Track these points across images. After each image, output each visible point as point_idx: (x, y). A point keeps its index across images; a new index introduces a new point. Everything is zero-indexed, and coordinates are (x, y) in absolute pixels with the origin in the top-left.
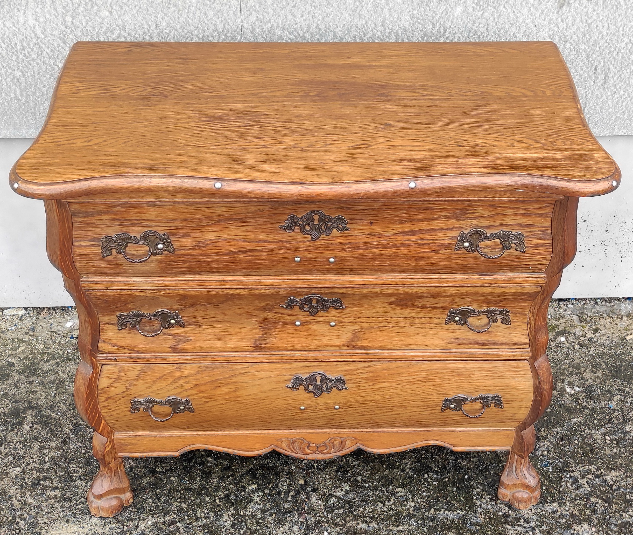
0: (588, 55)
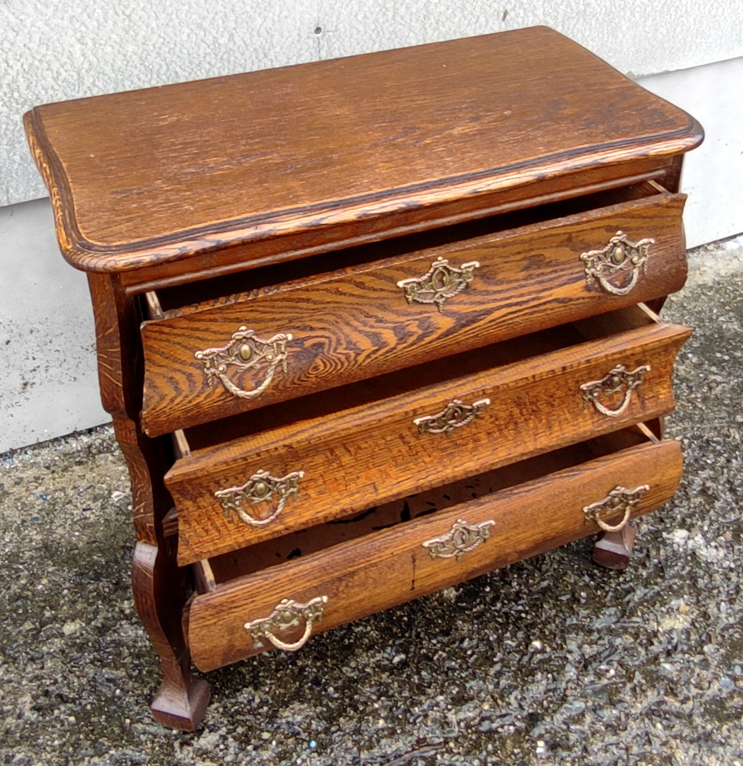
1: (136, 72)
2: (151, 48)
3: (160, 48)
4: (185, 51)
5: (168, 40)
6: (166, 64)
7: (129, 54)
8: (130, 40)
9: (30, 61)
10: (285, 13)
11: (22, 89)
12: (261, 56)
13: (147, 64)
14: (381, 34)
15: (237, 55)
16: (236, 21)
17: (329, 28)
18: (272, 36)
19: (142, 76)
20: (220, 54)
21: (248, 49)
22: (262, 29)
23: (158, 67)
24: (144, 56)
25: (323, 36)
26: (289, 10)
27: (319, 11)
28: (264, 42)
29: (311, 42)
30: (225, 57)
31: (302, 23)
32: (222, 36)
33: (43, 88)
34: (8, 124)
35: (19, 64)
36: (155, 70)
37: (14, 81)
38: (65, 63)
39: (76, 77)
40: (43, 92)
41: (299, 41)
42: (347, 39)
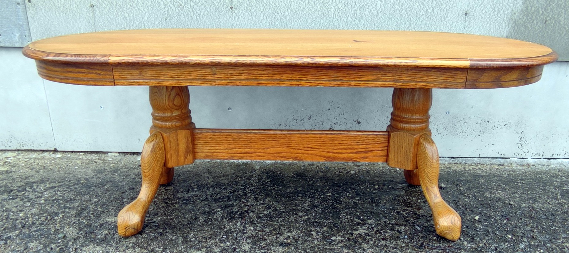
0: (399, 11)
1: (397, 16)
2: (404, 8)
3: (407, 9)
4: (415, 12)
5: (410, 6)
6: (408, 15)
7: (396, 9)
8: (397, 4)
9: (363, 4)
10: (455, 5)
11: (358, 14)
12: (443, 19)
13: (401, 14)
14: (491, 20)
15: (434, 17)
16: (436, 4)
17: (471, 13)
18: (448, 13)
19: (399, 18)
20: (428, 16)
21: (438, 16)
22: (445, 9)
23: (404, 16)
24: (401, 10)
25: (468, 17)
26: (456, 4)
27: (468, 6)
28: (445, 14)
29: (463, 18)
30: (429, 17)
31: (460, 10)
32: (430, 9)
33: (365, 15)
34: (350, 25)
35: (359, 5)
36: (403, 16)
37: (356, 10)
38: (374, 7)
39: (376, 13)
40: (364, 16)
41: (458, 16)
42: (477, 20)
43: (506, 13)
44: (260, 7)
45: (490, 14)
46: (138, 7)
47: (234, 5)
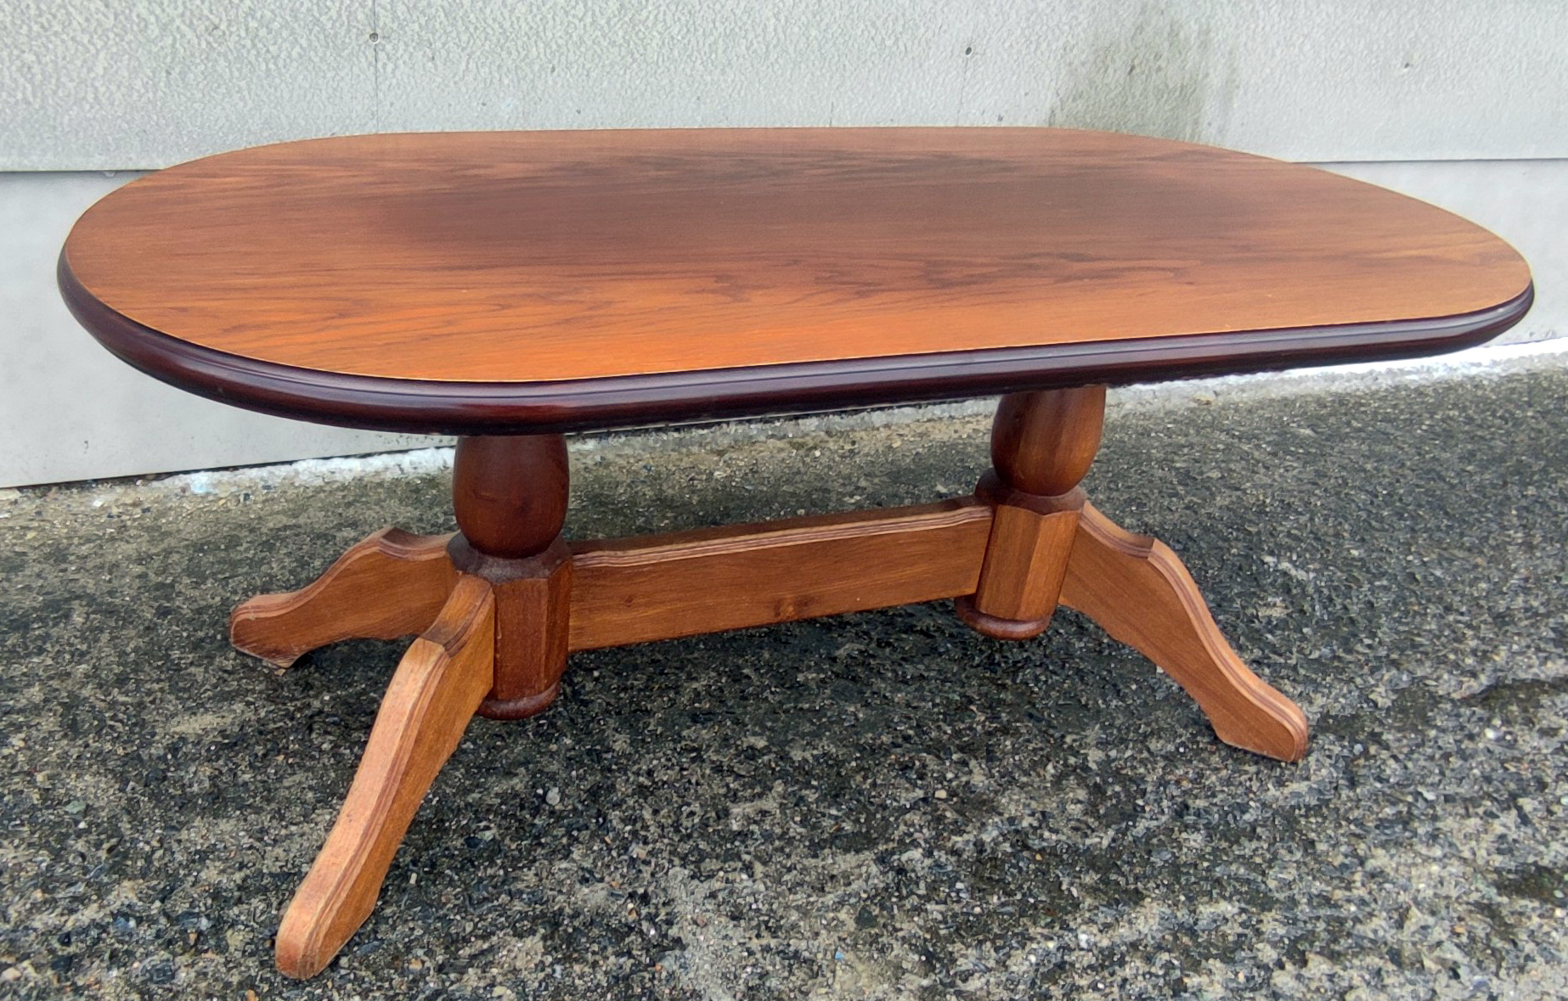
43: (1054, 47)
44: (458, 33)
45: (1019, 51)
46: (71, 34)
47: (382, 29)
